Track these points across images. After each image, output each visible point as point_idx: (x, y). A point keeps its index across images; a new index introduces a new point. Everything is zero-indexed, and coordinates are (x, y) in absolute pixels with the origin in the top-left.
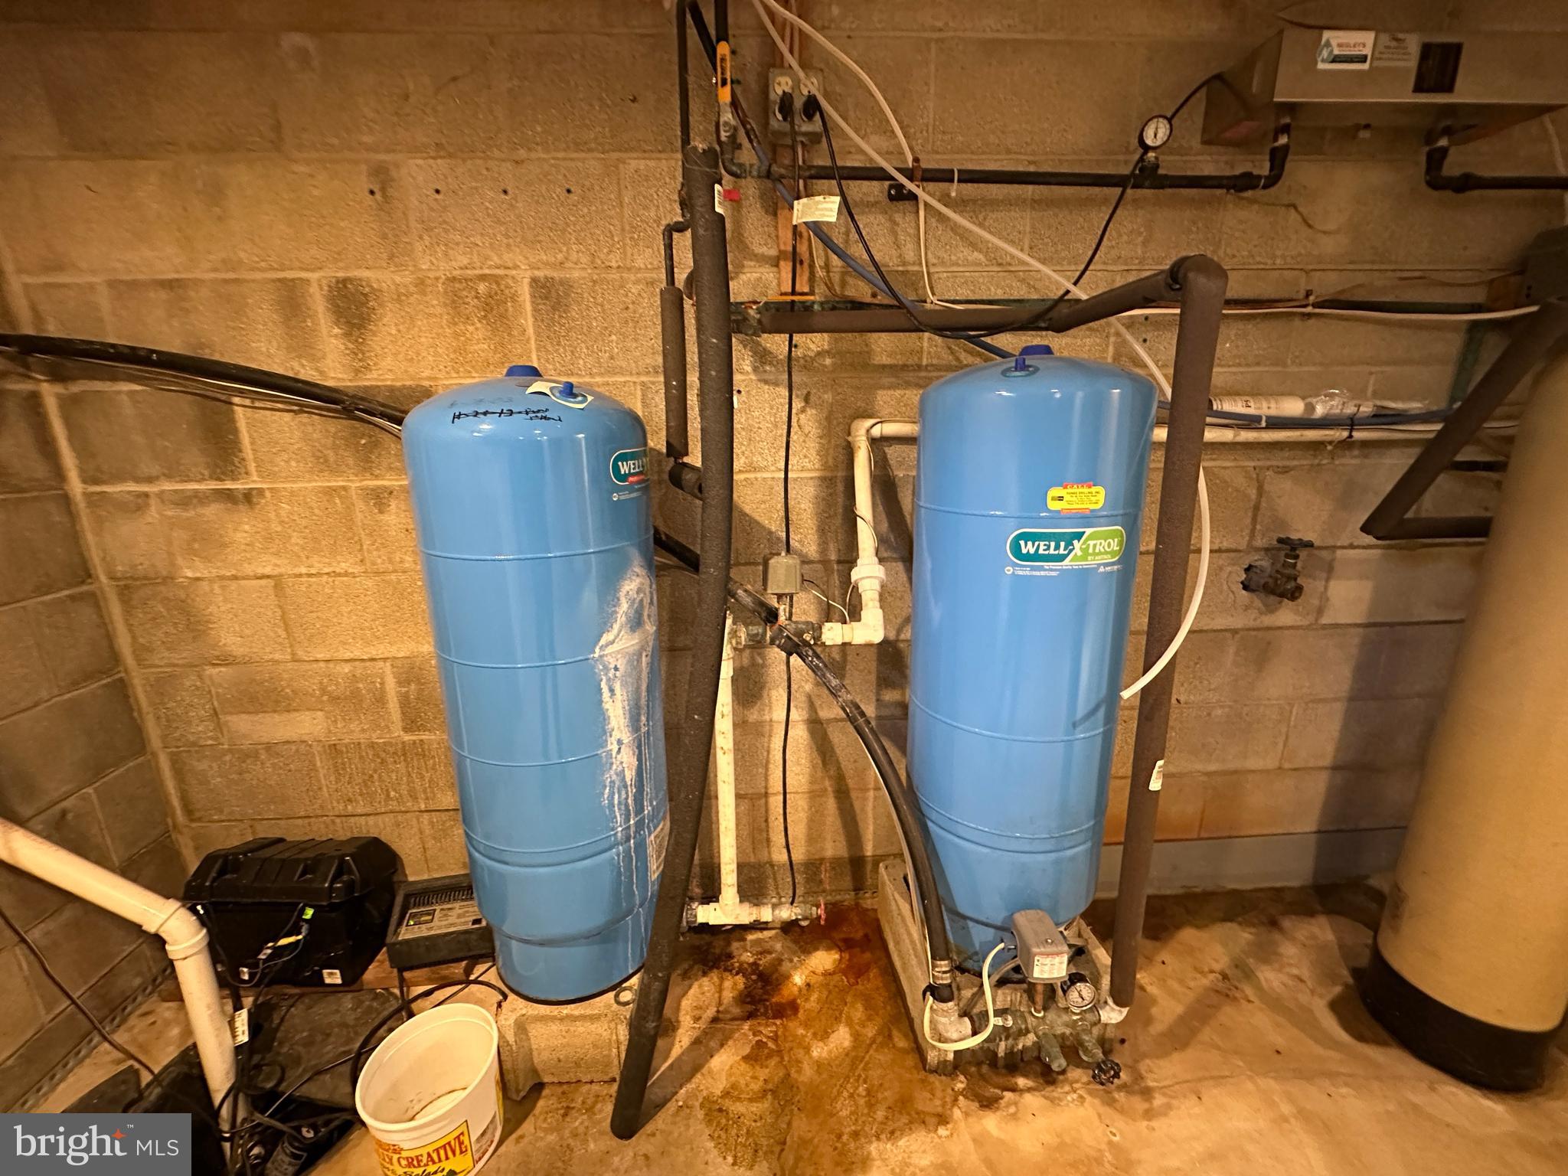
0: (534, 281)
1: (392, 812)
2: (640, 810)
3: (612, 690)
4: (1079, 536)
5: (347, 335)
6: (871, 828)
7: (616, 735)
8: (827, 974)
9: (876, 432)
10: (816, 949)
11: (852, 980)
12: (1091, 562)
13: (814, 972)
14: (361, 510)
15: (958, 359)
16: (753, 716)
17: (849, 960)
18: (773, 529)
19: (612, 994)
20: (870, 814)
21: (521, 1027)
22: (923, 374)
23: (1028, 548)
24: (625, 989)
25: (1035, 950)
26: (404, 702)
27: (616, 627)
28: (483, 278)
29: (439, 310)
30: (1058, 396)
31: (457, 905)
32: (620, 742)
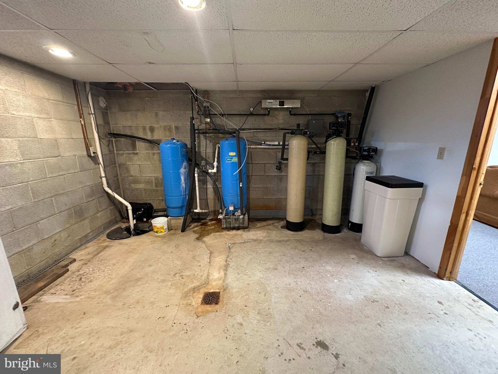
0: (175, 126)
2: (186, 192)
3: (182, 176)
4: (233, 158)
9: (219, 146)
12: (235, 161)
19: (180, 217)
23: (228, 159)
27: (183, 168)
28: (168, 126)
29: (163, 130)
32: (183, 182)
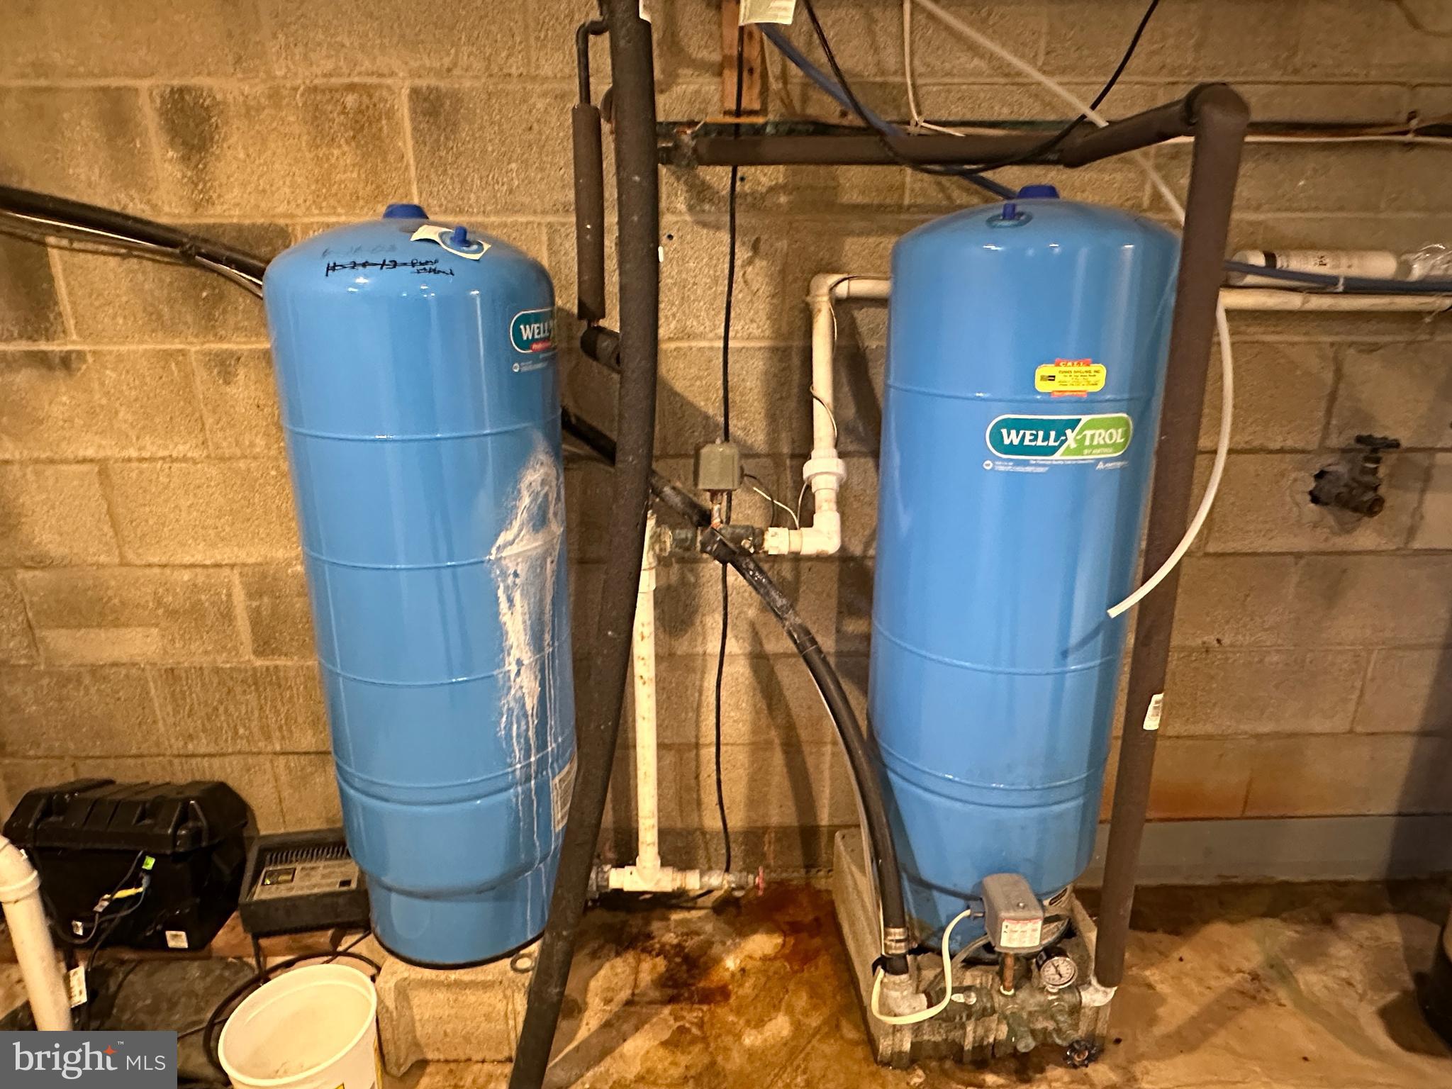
0: (415, 92)
1: (240, 753)
2: (542, 746)
3: (510, 601)
4: (1073, 424)
5: (185, 159)
6: (827, 791)
7: (515, 653)
8: (765, 959)
9: (842, 290)
10: (755, 932)
11: (796, 968)
12: (1088, 457)
13: (751, 957)
14: (202, 380)
15: (949, 198)
16: (682, 647)
17: (794, 945)
18: (711, 412)
19: (507, 961)
20: (827, 774)
21: (402, 992)
22: (903, 217)
23: (1012, 438)
24: (523, 956)
25: (1003, 914)
26: (256, 620)
27: (516, 524)
28: (351, 88)
29: (296, 129)
30: (1057, 250)
31: (321, 864)
32: (519, 663)
